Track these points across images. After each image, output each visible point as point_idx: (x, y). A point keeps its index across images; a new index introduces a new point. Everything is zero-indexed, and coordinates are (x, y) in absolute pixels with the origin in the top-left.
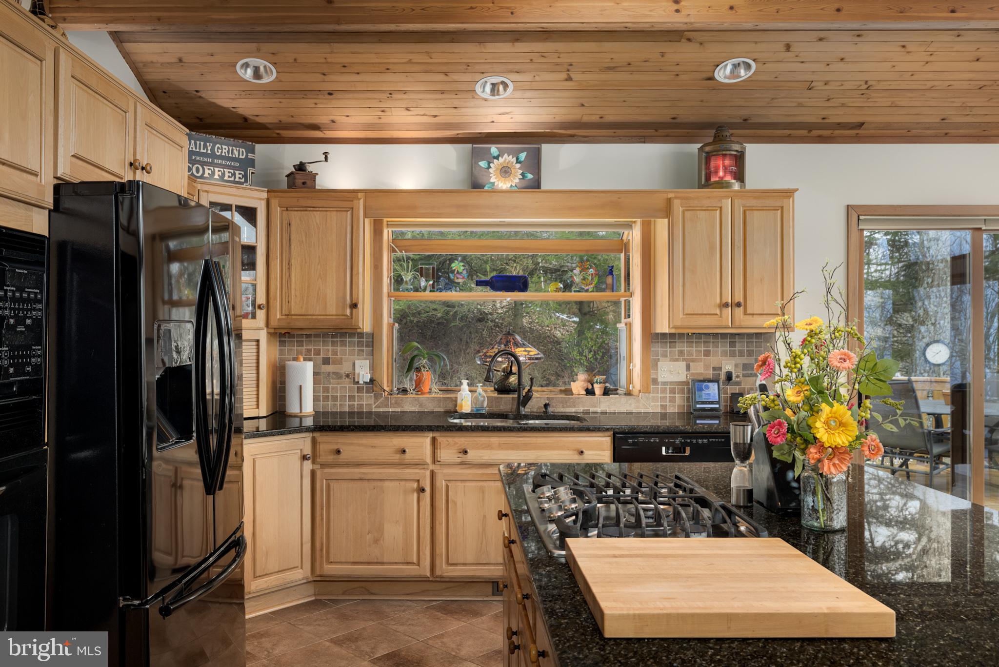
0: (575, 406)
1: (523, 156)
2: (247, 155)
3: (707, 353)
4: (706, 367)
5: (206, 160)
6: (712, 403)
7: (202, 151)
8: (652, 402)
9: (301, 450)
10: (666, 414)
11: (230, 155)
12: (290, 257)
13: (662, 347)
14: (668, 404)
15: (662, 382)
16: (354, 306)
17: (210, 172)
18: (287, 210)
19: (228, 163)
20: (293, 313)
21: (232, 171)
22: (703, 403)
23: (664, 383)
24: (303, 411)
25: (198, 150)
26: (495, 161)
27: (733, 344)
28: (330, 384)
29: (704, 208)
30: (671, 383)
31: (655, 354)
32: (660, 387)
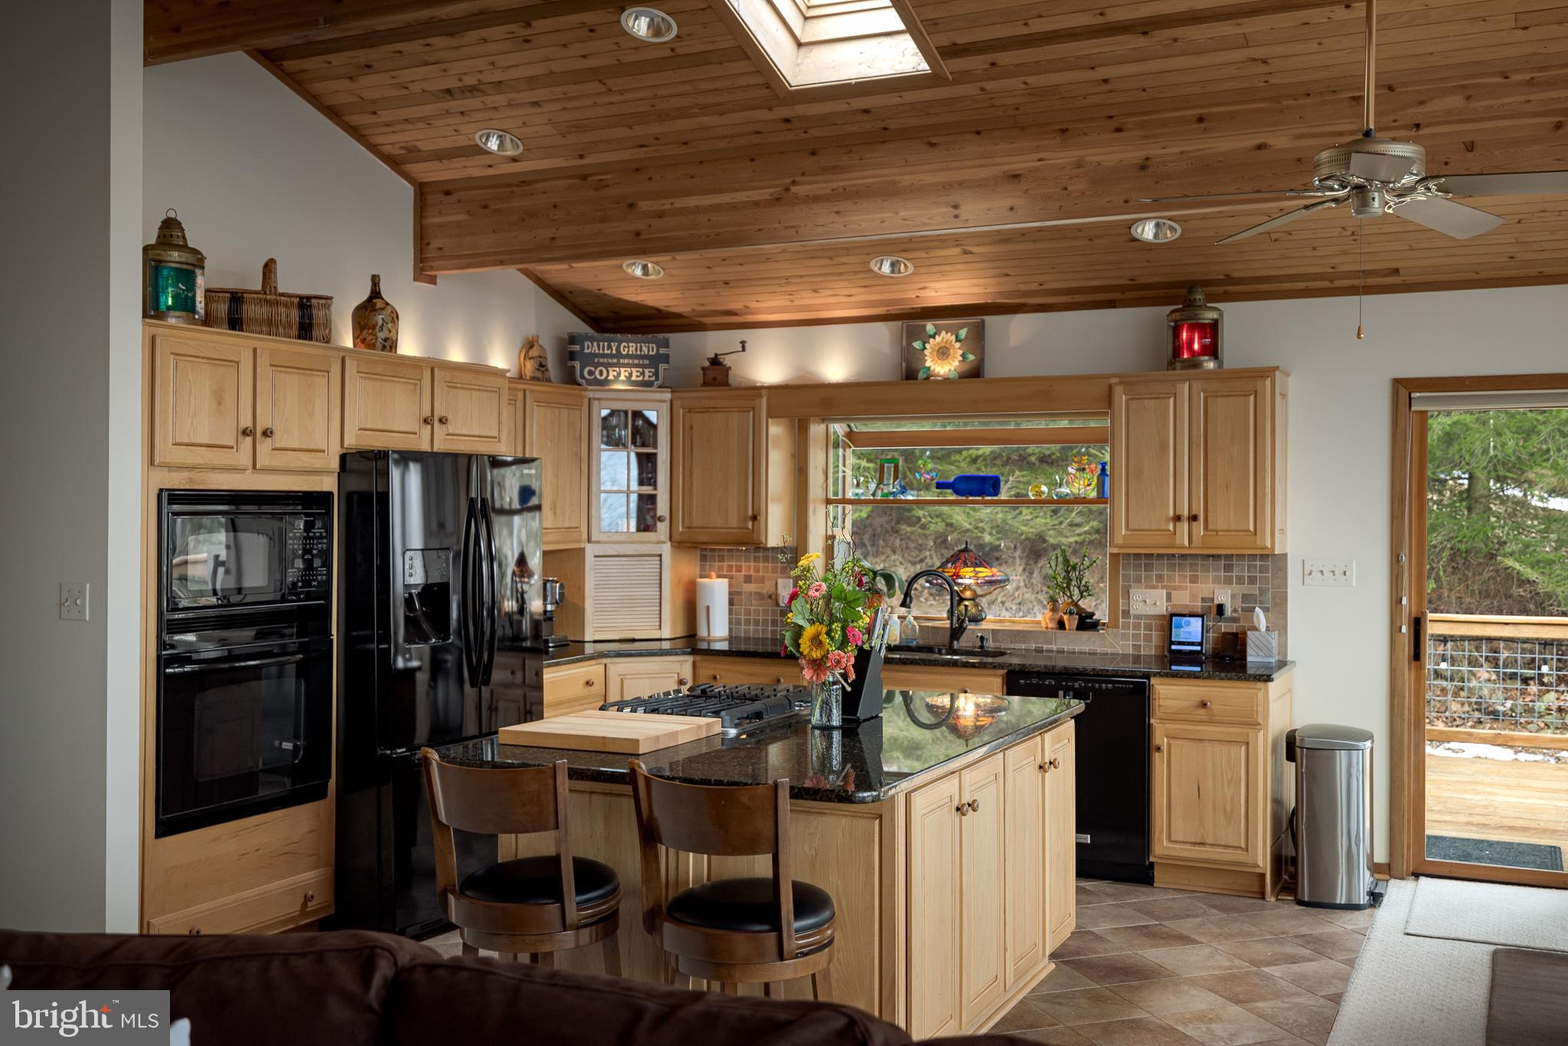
0: (1025, 642)
1: (963, 333)
2: (658, 350)
3: (1194, 580)
4: (1193, 596)
5: (610, 361)
6: (1192, 644)
7: (606, 352)
8: (1122, 640)
9: (678, 674)
10: (1140, 656)
11: (638, 353)
12: (692, 464)
13: (1134, 572)
14: (1142, 644)
15: (1134, 615)
16: (754, 518)
17: (615, 373)
18: (690, 412)
19: (636, 361)
20: (695, 525)
21: (641, 370)
22: (1180, 643)
23: (1138, 617)
24: (712, 635)
25: (601, 352)
26: (931, 340)
27: (1228, 568)
28: (751, 605)
29: (1154, 396)
30: (1147, 617)
31: (1127, 578)
32: (1132, 621)
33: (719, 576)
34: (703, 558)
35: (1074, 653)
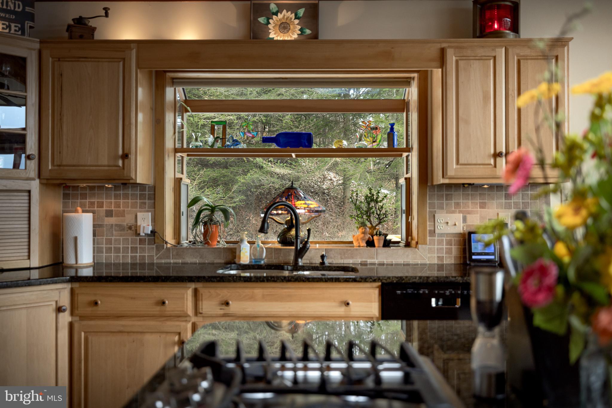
0: (352, 258)
1: (301, 12)
2: (24, 8)
3: (483, 206)
4: (482, 218)
6: (489, 254)
8: (429, 253)
9: (57, 301)
10: (443, 265)
12: (61, 108)
13: (438, 200)
14: (444, 255)
15: (438, 234)
16: (125, 156)
18: (59, 60)
19: (3, 15)
20: (63, 163)
21: (7, 23)
22: (478, 254)
23: (441, 235)
24: (79, 262)
26: (274, 17)
27: (508, 197)
28: (113, 236)
29: (477, 58)
30: (447, 234)
31: (432, 206)
32: (436, 238)
33: (83, 211)
34: (66, 196)
35: (392, 265)
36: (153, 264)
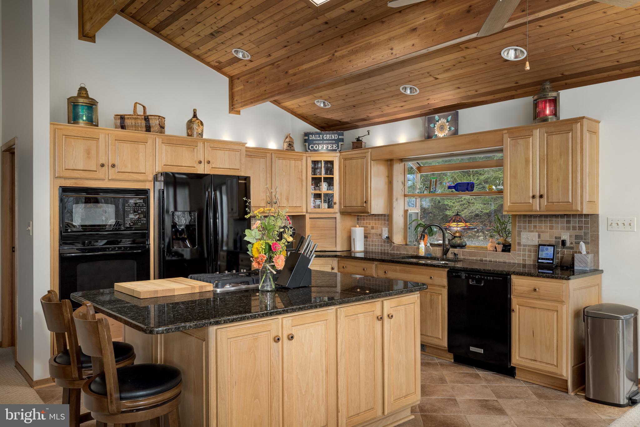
0: (476, 256)
1: (449, 118)
2: (338, 137)
3: (551, 228)
4: (551, 236)
5: (320, 142)
6: (548, 259)
7: (318, 139)
8: (518, 257)
9: (332, 265)
10: (526, 264)
11: (331, 138)
12: (346, 181)
13: (523, 223)
14: (527, 259)
15: (523, 245)
16: (366, 202)
17: (322, 147)
18: (345, 160)
19: (330, 142)
20: (347, 206)
21: (332, 145)
22: (542, 259)
23: (525, 246)
24: (356, 250)
25: (316, 139)
26: (437, 123)
27: (568, 222)
28: (374, 238)
29: (522, 138)
30: (529, 246)
31: (520, 227)
32: (522, 247)
33: (360, 227)
34: (358, 219)
35: (496, 262)
36: (388, 253)
